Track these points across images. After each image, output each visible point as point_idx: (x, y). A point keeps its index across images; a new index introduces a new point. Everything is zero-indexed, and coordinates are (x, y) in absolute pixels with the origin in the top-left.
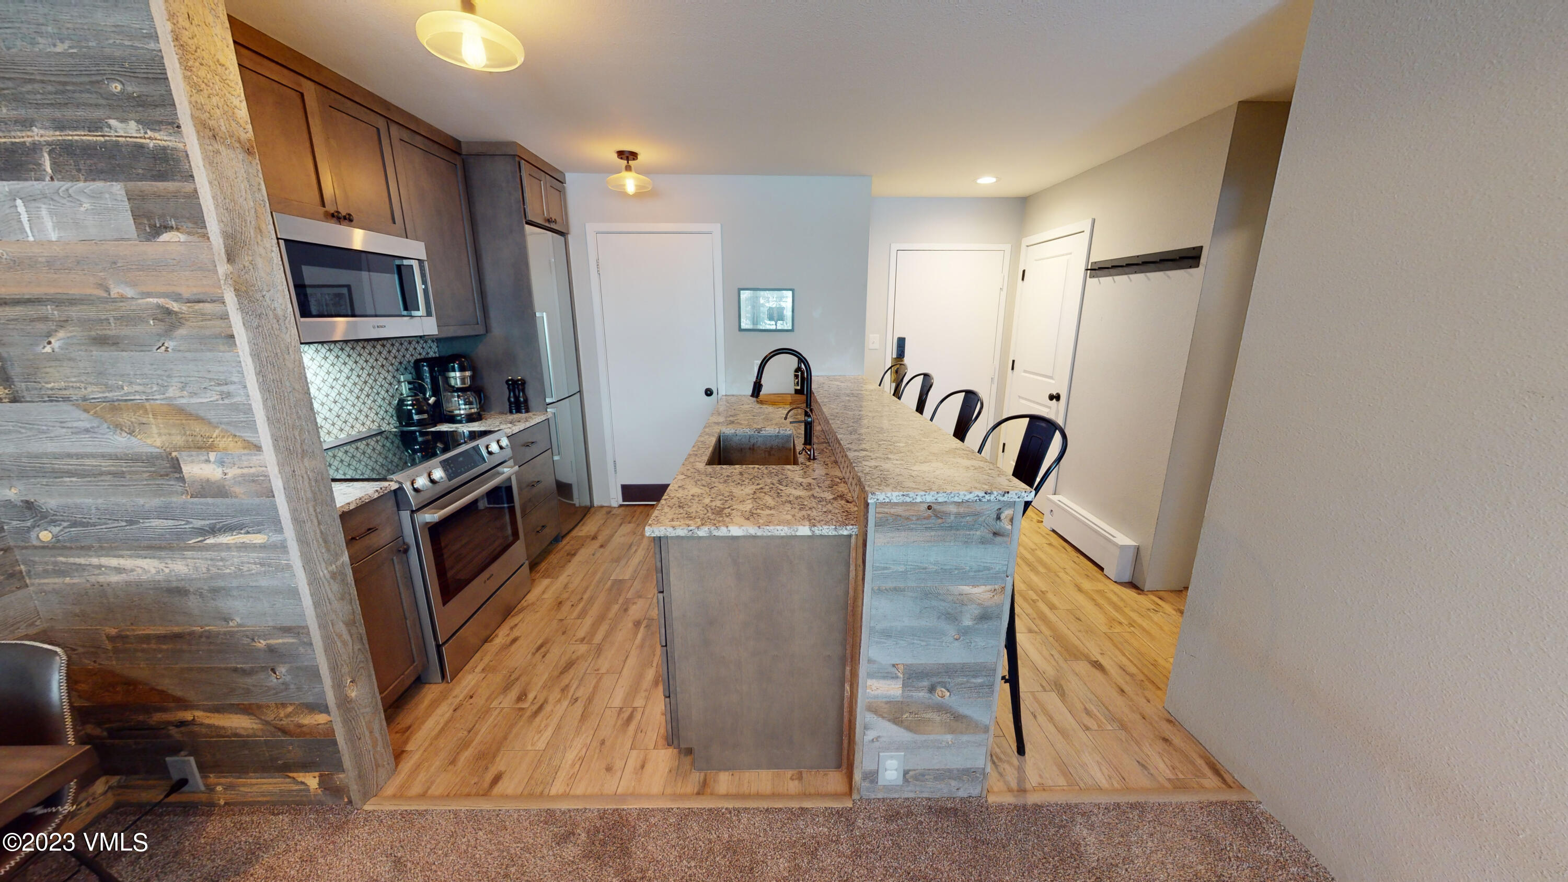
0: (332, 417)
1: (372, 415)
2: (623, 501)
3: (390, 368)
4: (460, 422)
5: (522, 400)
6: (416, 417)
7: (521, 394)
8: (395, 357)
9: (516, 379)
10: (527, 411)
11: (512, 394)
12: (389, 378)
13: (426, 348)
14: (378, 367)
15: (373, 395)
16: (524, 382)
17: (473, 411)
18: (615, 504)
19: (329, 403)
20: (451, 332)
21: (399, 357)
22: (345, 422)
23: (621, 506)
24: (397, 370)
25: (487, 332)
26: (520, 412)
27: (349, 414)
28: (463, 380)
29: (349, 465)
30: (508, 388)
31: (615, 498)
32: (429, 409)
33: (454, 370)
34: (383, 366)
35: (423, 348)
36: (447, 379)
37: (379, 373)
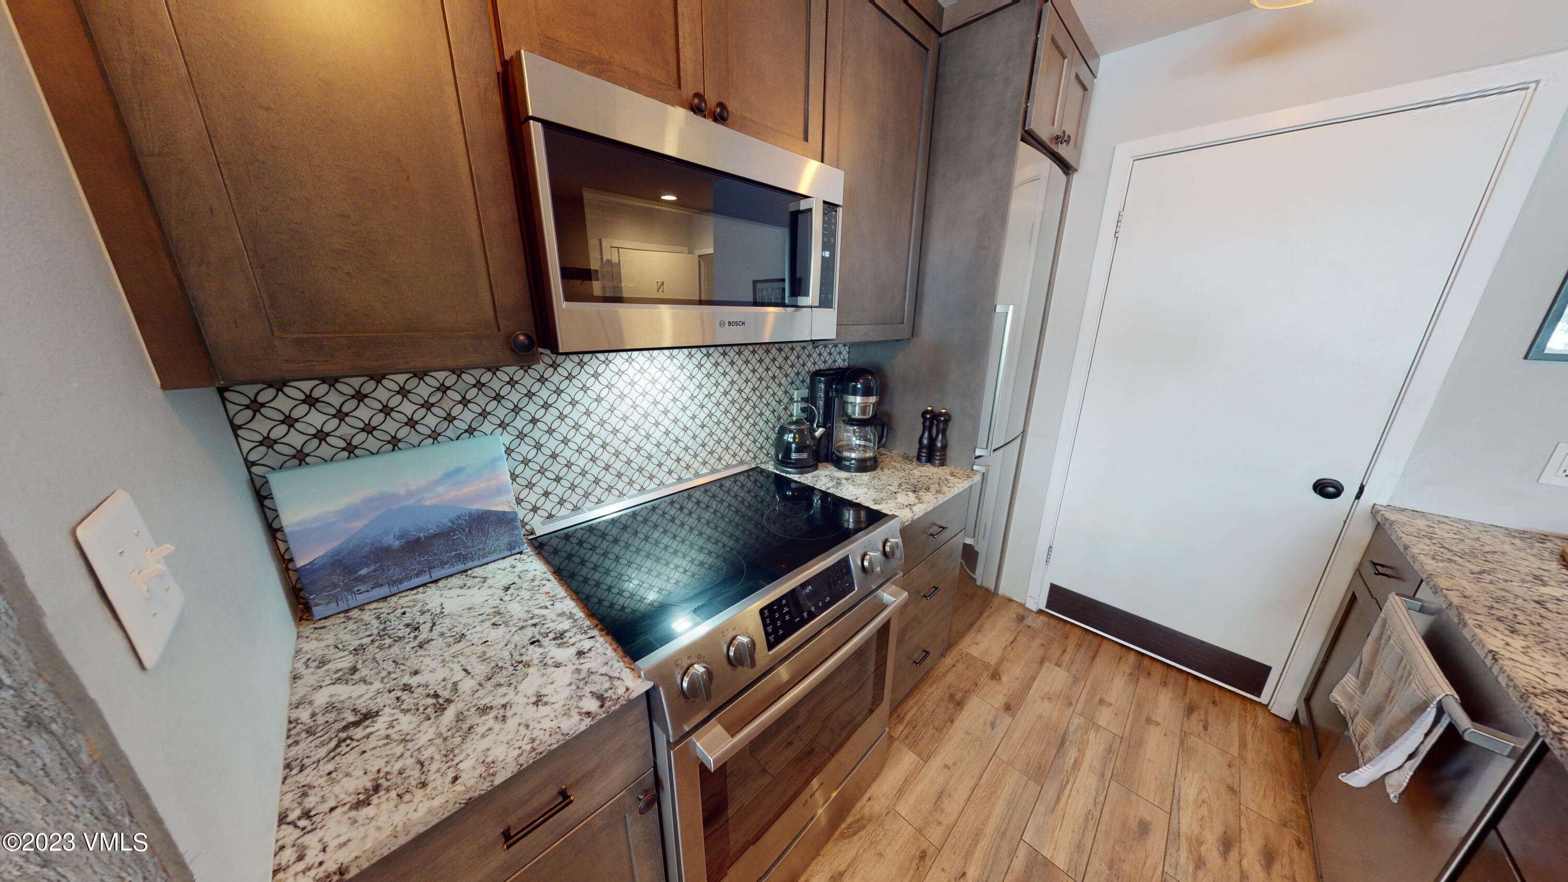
0: (695, 446)
1: (748, 443)
2: (1047, 607)
3: (783, 381)
4: (847, 469)
5: (939, 445)
6: (794, 456)
7: (940, 437)
8: (792, 366)
9: (937, 411)
10: (943, 463)
11: (926, 435)
12: (780, 393)
13: (835, 354)
14: (767, 378)
15: (754, 416)
16: (948, 418)
17: (868, 455)
18: (1034, 608)
19: (693, 427)
20: (859, 334)
21: (798, 366)
22: (711, 453)
23: (1040, 612)
24: (792, 383)
25: (913, 336)
26: (933, 464)
27: (719, 441)
28: (864, 410)
29: (707, 507)
30: (924, 423)
31: (1037, 599)
32: (812, 443)
33: (854, 393)
34: (774, 377)
35: (830, 354)
36: (844, 404)
37: (768, 387)
